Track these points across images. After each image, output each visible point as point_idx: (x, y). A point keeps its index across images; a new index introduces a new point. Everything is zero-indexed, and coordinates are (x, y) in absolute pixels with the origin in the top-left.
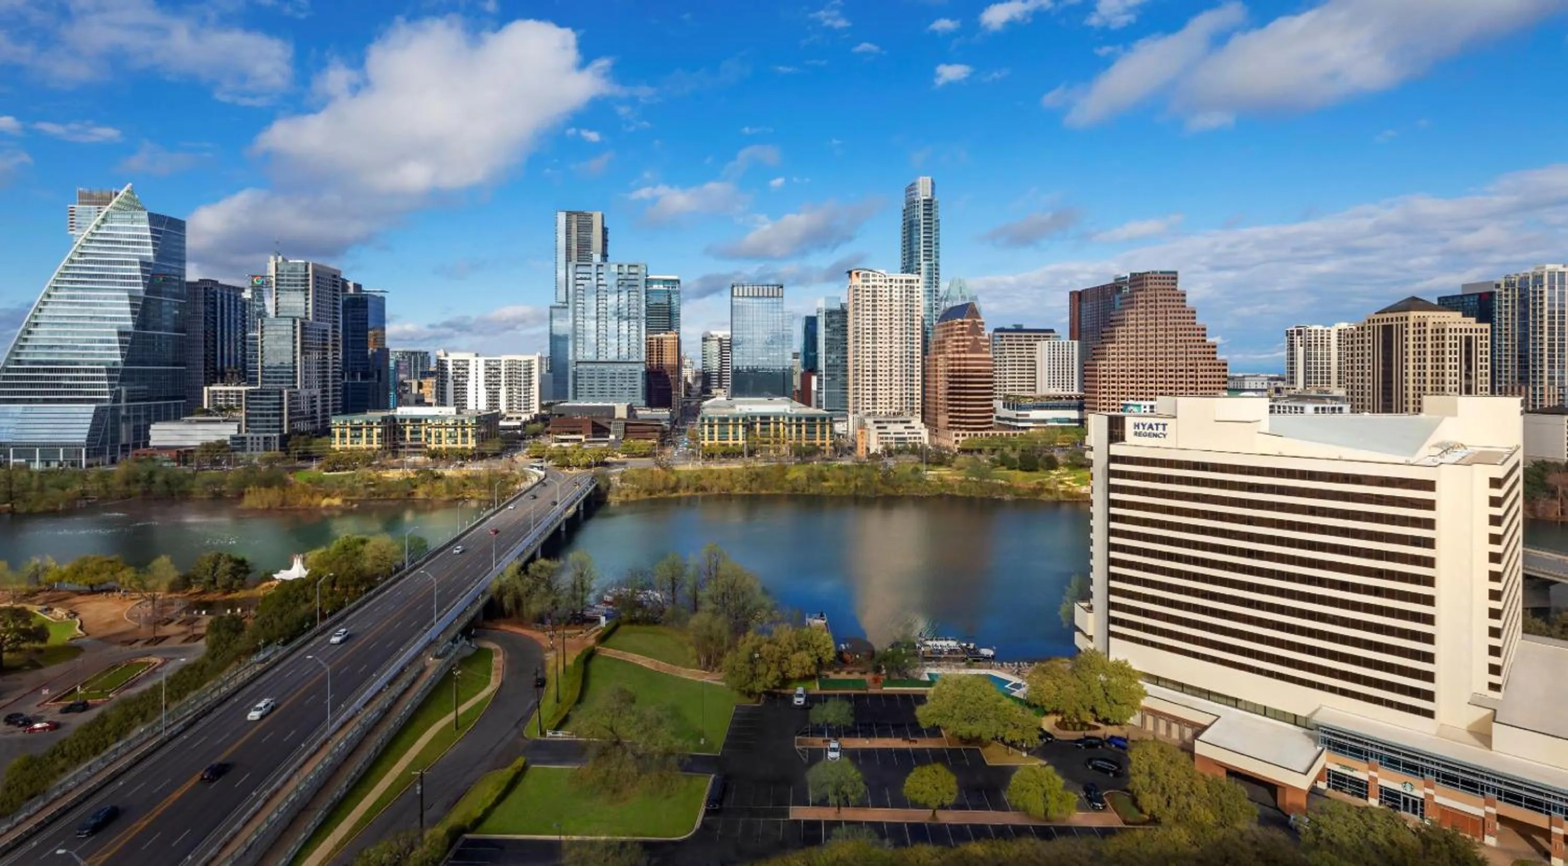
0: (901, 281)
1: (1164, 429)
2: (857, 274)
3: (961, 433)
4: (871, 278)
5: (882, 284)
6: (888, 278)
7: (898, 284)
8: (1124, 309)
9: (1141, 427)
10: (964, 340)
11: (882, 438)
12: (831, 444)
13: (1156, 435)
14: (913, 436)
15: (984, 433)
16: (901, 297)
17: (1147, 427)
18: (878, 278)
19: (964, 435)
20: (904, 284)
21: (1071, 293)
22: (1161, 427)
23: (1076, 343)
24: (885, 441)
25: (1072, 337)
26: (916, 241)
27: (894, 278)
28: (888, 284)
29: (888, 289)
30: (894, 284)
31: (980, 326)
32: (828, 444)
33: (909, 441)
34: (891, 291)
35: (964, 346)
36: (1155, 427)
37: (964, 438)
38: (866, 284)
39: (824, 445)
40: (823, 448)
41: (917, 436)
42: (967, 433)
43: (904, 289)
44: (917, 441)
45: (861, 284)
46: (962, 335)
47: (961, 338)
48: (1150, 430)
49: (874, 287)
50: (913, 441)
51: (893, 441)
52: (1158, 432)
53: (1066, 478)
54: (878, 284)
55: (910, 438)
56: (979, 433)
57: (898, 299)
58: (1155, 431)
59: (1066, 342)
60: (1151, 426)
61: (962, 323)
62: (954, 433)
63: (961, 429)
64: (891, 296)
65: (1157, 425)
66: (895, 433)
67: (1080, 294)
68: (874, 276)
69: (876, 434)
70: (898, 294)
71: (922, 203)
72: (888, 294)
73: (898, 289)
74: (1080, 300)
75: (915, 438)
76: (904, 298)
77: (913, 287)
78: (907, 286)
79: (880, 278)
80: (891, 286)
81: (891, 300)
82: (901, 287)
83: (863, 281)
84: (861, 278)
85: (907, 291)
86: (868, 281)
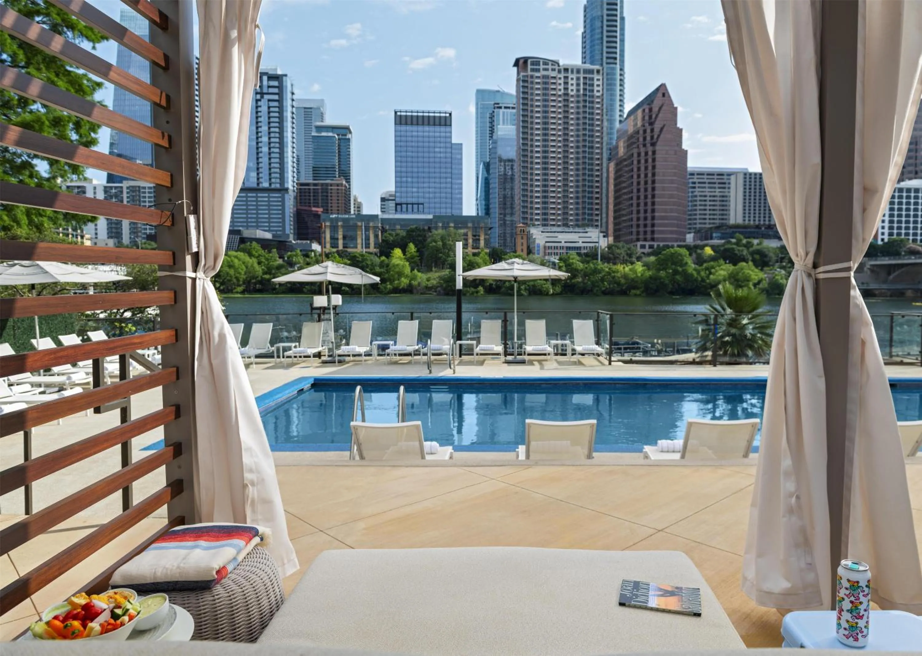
0: (578, 71)
2: (525, 63)
3: (647, 244)
4: (542, 67)
5: (555, 74)
6: (562, 68)
7: (575, 75)
10: (652, 130)
16: (578, 90)
18: (550, 67)
19: (651, 247)
20: (582, 75)
28: (562, 75)
29: (562, 81)
30: (569, 75)
34: (566, 83)
35: (652, 138)
37: (651, 250)
38: (536, 74)
41: (594, 245)
42: (655, 244)
43: (582, 81)
45: (529, 73)
46: (651, 124)
47: (649, 127)
49: (546, 77)
51: (564, 251)
54: (550, 73)
61: (650, 110)
62: (640, 243)
63: (647, 240)
68: (545, 64)
69: (543, 243)
70: (575, 87)
72: (562, 86)
73: (575, 81)
76: (582, 92)
77: (592, 79)
78: (585, 78)
79: (553, 67)
80: (566, 78)
81: (566, 94)
82: (578, 79)
83: (533, 70)
84: (529, 67)
85: (585, 84)
86: (538, 70)
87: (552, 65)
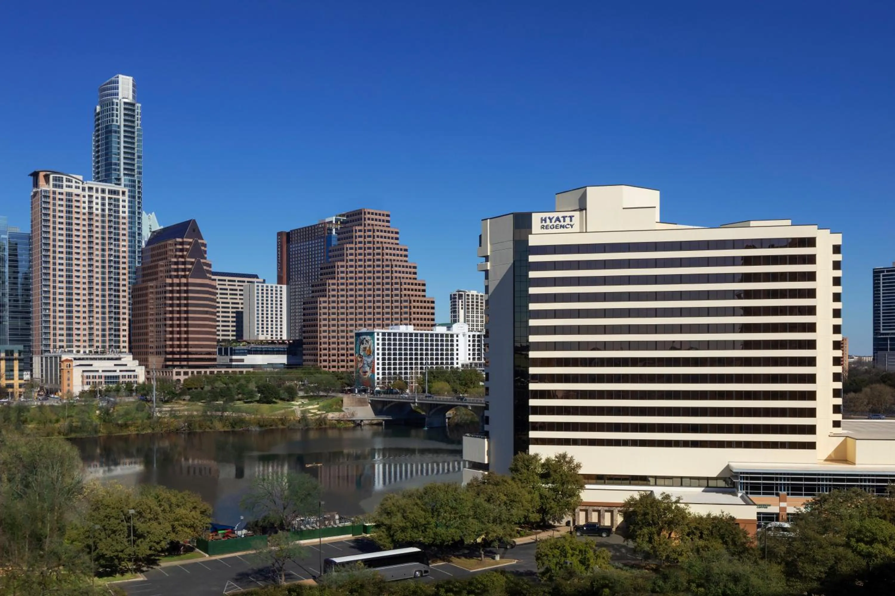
0: (103, 191)
1: (571, 221)
2: (47, 177)
3: (182, 371)
4: (65, 183)
5: (79, 191)
6: (86, 186)
7: (100, 195)
8: (343, 244)
9: (548, 220)
10: (184, 263)
11: (89, 377)
12: (20, 386)
13: (563, 227)
14: (127, 374)
15: (208, 370)
16: (103, 210)
17: (553, 220)
18: (74, 184)
19: (186, 373)
20: (107, 195)
21: (280, 234)
22: (568, 219)
23: (284, 287)
24: (91, 380)
25: (280, 281)
26: (114, 151)
27: (95, 187)
28: (87, 193)
29: (86, 199)
30: (94, 193)
31: (203, 248)
32: (16, 386)
33: (121, 380)
34: (90, 202)
35: (184, 270)
36: (562, 219)
37: (186, 377)
38: (58, 190)
39: (11, 386)
40: (10, 390)
41: (132, 374)
42: (190, 371)
43: (107, 201)
44: (132, 380)
45: (51, 188)
46: (182, 257)
47: (181, 260)
48: (557, 222)
49: (69, 194)
50: (127, 380)
51: (103, 380)
52: (565, 224)
53: (310, 407)
54: (74, 191)
55: (124, 377)
56: (203, 370)
57: (99, 212)
58: (562, 223)
59: (274, 286)
60: (558, 219)
61: (182, 243)
62: (175, 370)
63: (182, 367)
64: (90, 208)
65: (564, 217)
66: (103, 371)
67: (288, 235)
68: (69, 181)
69: (80, 373)
70: (99, 207)
71: (123, 106)
72: (86, 205)
73: (99, 201)
74: (288, 241)
75: (129, 377)
76: (107, 212)
77: (118, 200)
78: (110, 198)
79: (77, 185)
80: (90, 196)
81: (91, 213)
82: (103, 198)
83: (55, 186)
84: (51, 182)
85: (110, 204)
86: (61, 187)
87: (76, 182)
